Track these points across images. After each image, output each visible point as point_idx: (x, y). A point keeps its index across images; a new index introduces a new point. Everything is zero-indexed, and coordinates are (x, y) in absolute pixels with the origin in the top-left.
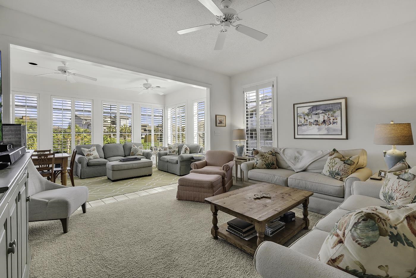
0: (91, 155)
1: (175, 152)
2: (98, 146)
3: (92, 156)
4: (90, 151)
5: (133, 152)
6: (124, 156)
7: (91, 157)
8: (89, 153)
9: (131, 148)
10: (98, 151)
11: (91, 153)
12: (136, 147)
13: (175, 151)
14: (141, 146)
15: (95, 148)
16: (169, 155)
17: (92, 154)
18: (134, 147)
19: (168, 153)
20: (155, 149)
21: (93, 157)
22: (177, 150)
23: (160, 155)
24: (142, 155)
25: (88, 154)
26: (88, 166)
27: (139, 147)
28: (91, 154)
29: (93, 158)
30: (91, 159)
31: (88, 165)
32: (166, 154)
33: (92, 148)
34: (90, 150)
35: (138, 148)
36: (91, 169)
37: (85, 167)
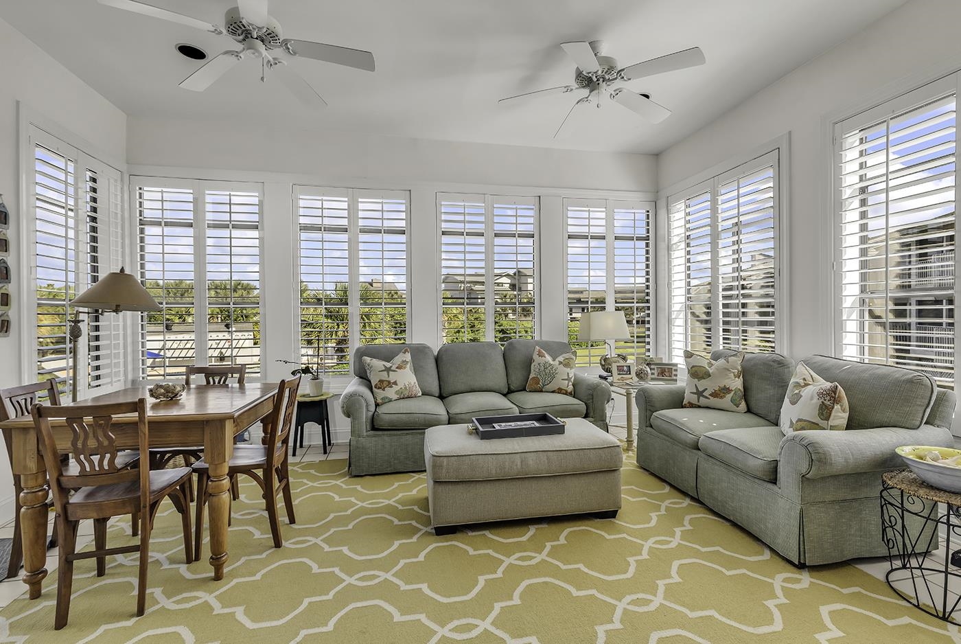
0: (390, 384)
1: (729, 396)
2: (419, 352)
3: (395, 388)
4: (388, 370)
5: (536, 380)
6: (505, 391)
7: (391, 393)
8: (384, 376)
9: (529, 362)
10: (417, 370)
11: (393, 377)
12: (548, 358)
13: (726, 390)
14: (567, 356)
15: (408, 357)
16: (691, 406)
17: (395, 383)
18: (541, 360)
19: (689, 397)
20: (620, 369)
21: (397, 392)
22: (737, 384)
23: (648, 404)
24: (570, 394)
25: (381, 381)
26: (374, 428)
27: (561, 358)
28: (389, 382)
29: (395, 397)
30: (390, 401)
31: (374, 426)
32: (678, 401)
33: (398, 359)
34: (388, 365)
35: (556, 363)
36: (386, 440)
37: (365, 434)
